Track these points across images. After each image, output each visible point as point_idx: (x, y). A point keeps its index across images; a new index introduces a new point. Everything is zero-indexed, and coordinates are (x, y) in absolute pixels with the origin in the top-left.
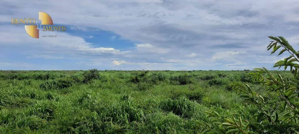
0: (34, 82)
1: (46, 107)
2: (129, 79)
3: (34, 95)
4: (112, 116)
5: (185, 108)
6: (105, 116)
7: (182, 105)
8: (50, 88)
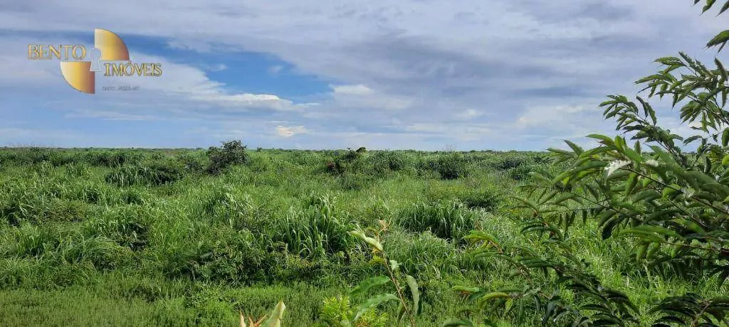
0: (90, 171)
1: (129, 219)
2: (317, 166)
3: (96, 196)
4: (286, 241)
5: (458, 225)
6: (270, 241)
7: (450, 218)
8: (131, 182)
